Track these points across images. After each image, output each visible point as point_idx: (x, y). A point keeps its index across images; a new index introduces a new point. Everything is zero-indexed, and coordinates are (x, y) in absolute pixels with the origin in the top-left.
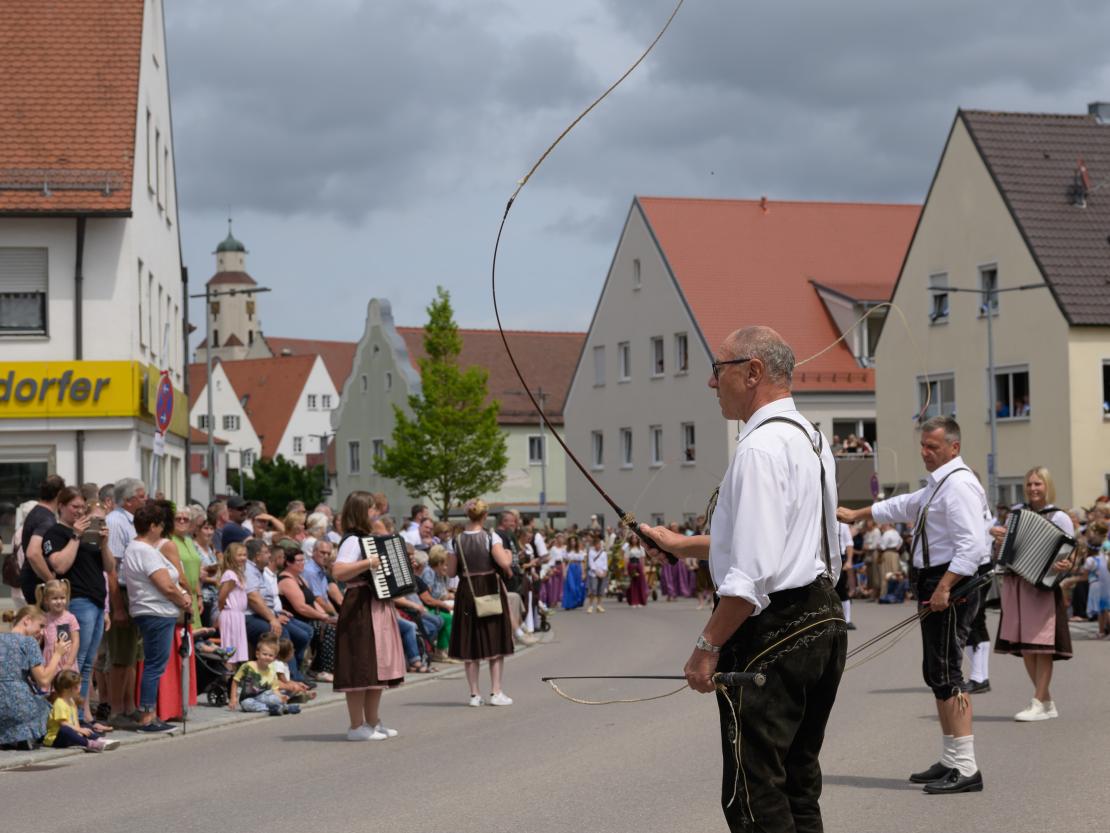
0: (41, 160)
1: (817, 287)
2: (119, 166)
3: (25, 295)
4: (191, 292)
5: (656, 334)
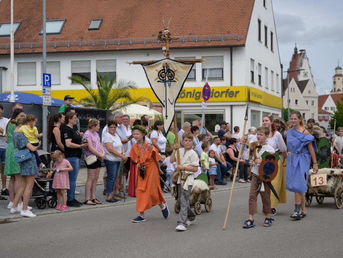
0: (223, 32)
2: (243, 33)
3: (218, 69)
4: (283, 71)
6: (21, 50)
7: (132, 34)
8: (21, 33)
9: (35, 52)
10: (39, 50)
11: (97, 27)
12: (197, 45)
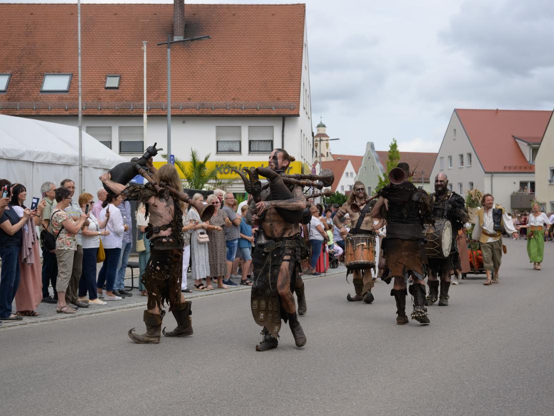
0: (272, 99)
1: (515, 138)
2: (295, 101)
3: (267, 141)
5: (461, 153)
6: (21, 112)
7: (163, 97)
8: (14, 89)
9: (41, 114)
10: (44, 111)
11: (116, 86)
12: (244, 113)
